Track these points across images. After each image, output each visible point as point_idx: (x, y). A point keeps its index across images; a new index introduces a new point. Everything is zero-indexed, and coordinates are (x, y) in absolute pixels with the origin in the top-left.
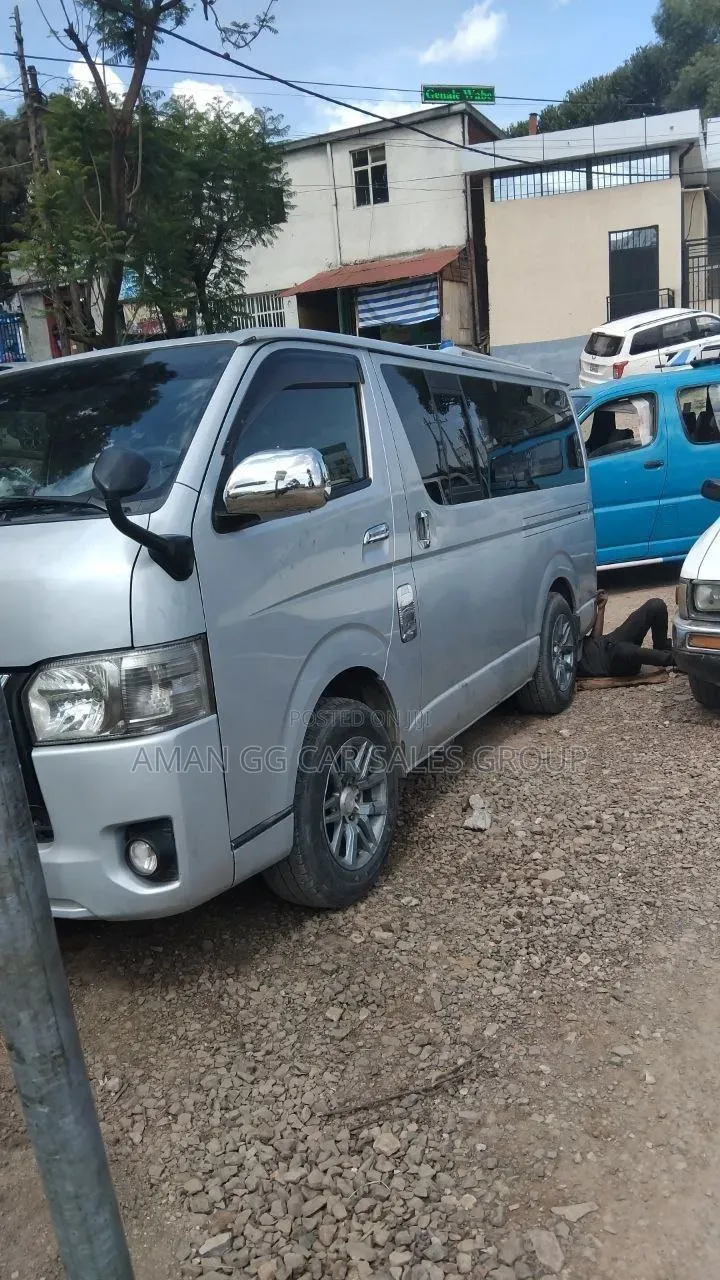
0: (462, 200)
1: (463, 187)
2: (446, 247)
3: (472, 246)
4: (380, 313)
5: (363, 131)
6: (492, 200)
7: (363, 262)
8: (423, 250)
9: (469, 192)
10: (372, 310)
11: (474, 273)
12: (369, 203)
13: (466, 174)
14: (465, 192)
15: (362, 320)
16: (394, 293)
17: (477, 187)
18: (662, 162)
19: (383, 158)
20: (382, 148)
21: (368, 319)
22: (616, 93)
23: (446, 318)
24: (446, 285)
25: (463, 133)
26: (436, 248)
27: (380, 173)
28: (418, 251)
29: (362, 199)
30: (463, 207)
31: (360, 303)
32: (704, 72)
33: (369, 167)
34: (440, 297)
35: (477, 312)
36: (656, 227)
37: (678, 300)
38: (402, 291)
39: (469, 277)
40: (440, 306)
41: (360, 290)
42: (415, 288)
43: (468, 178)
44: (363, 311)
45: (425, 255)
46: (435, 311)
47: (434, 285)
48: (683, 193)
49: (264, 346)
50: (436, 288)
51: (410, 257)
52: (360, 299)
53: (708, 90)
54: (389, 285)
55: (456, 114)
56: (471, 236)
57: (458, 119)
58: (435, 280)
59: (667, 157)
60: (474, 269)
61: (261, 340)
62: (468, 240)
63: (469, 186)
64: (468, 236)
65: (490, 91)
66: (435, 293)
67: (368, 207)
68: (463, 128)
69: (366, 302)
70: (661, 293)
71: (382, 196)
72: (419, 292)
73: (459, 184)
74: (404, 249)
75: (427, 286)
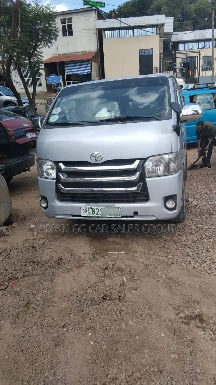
0: (96, 37)
1: (96, 33)
2: (91, 51)
3: (99, 51)
4: (72, 70)
5: (65, 13)
6: (105, 37)
7: (65, 54)
8: (84, 52)
9: (98, 35)
10: (70, 69)
11: (100, 60)
12: (67, 36)
13: (97, 29)
14: (96, 34)
15: (67, 72)
16: (77, 64)
17: (100, 33)
18: (154, 30)
19: (71, 22)
20: (71, 19)
21: (69, 72)
22: (133, 7)
23: (93, 73)
24: (93, 62)
25: (96, 16)
26: (88, 51)
27: (70, 27)
28: (82, 52)
29: (64, 34)
30: (96, 39)
31: (66, 67)
32: (160, 3)
33: (66, 25)
34: (91, 66)
35: (101, 72)
36: (153, 49)
37: (159, 71)
38: (79, 64)
39: (98, 61)
40: (91, 69)
41: (66, 63)
42: (83, 63)
43: (97, 30)
44: (67, 70)
45: (85, 53)
46: (90, 70)
47: (89, 63)
48: (160, 39)
50: (90, 64)
51: (80, 54)
52: (66, 66)
53: (161, 9)
54: (75, 62)
55: (94, 10)
56: (99, 48)
57: (95, 11)
58: (90, 61)
59: (156, 28)
60: (99, 59)
62: (98, 49)
63: (97, 32)
64: (98, 48)
65: (104, 4)
66: (90, 65)
67: (66, 37)
68: (96, 14)
69: (68, 67)
70: (154, 69)
71: (71, 34)
72: (85, 64)
73: (95, 32)
74: (78, 51)
75: (87, 63)
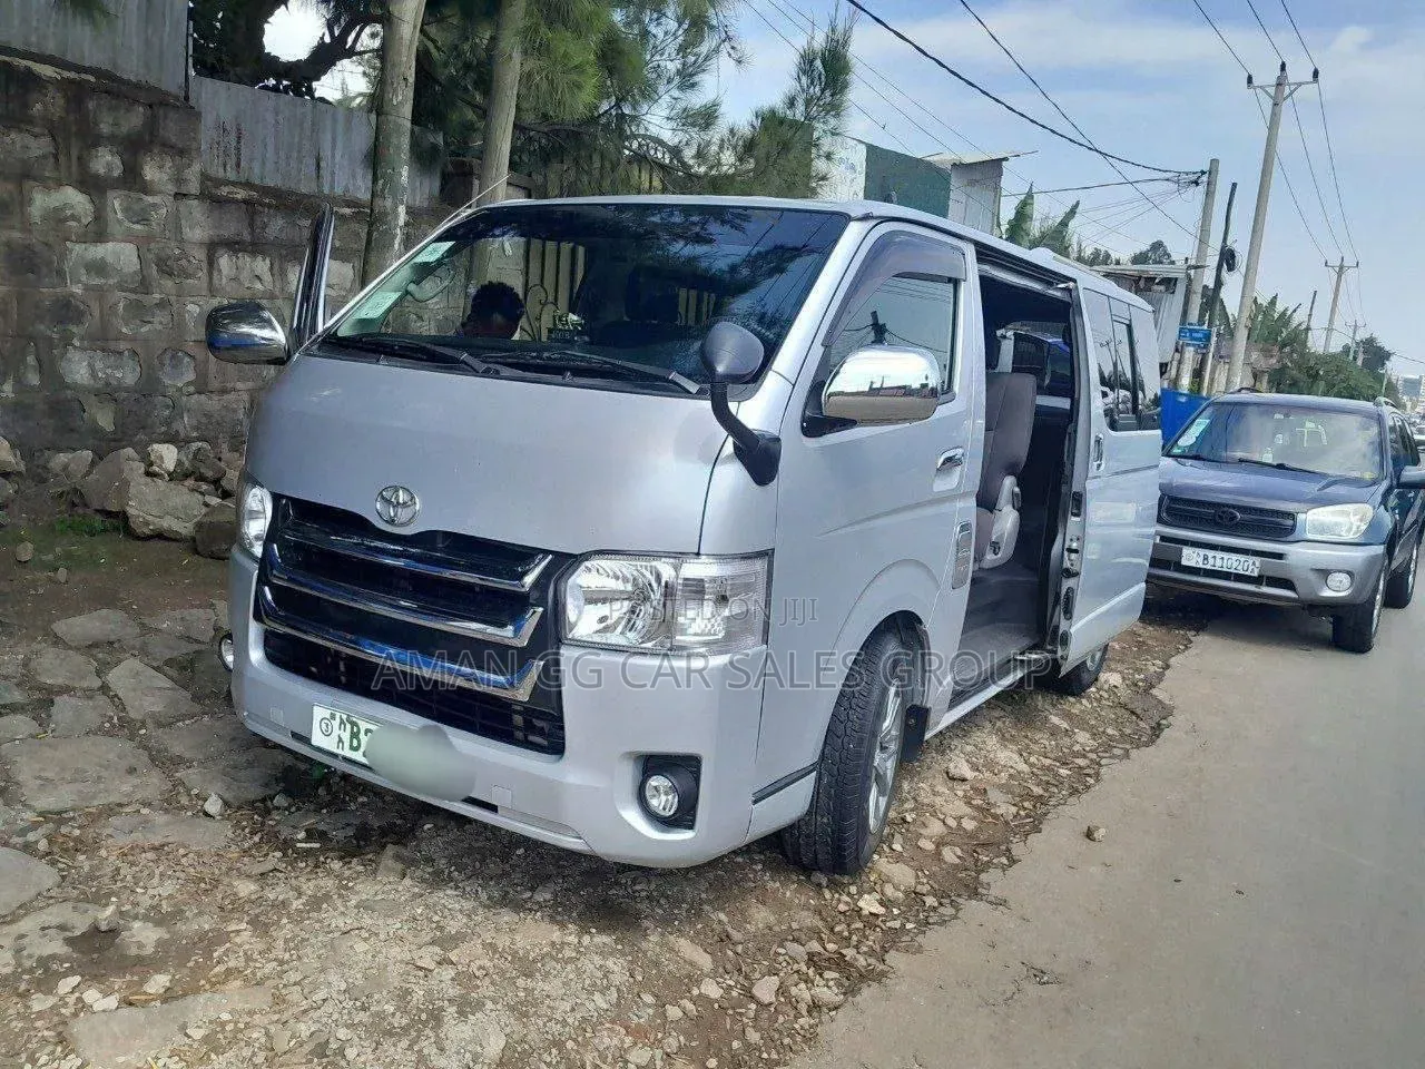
49: (882, 222)
61: (877, 218)
